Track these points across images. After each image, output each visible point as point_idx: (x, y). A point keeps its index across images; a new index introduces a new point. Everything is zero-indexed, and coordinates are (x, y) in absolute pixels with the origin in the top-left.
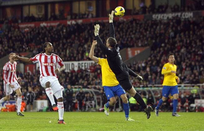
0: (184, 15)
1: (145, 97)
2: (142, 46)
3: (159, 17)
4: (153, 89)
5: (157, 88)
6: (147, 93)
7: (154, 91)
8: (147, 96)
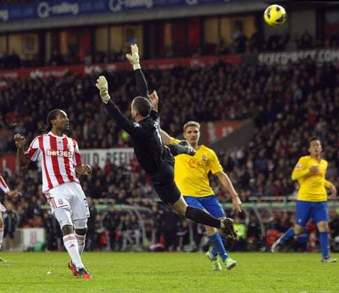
0: (323, 56)
1: (243, 221)
2: (237, 118)
3: (272, 60)
4: (260, 205)
5: (266, 205)
6: (247, 214)
7: (260, 210)
8: (247, 221)
